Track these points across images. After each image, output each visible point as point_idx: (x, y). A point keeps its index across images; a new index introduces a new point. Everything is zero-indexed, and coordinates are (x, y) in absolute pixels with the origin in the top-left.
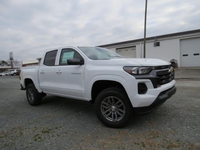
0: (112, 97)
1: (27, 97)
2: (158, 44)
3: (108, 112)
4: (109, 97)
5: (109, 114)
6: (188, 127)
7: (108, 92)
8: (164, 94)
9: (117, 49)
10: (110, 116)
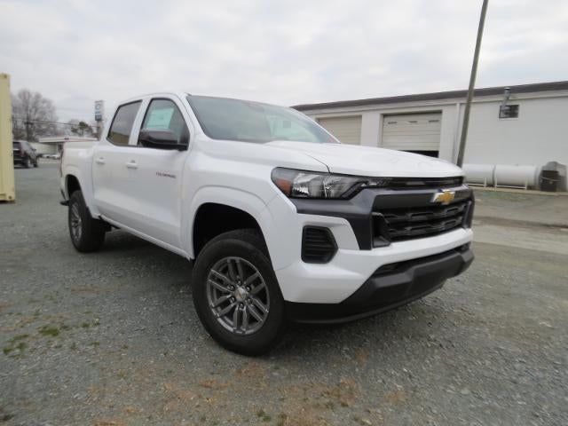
0: (237, 259)
1: (70, 227)
2: (512, 112)
3: (227, 303)
4: (229, 259)
5: (228, 309)
6: (465, 391)
7: (228, 241)
8: (402, 271)
9: (385, 116)
10: (230, 315)
